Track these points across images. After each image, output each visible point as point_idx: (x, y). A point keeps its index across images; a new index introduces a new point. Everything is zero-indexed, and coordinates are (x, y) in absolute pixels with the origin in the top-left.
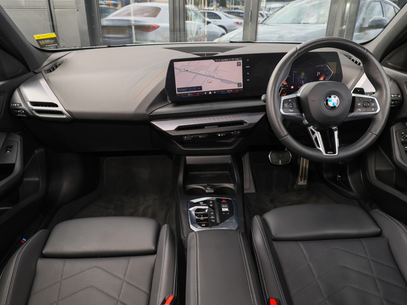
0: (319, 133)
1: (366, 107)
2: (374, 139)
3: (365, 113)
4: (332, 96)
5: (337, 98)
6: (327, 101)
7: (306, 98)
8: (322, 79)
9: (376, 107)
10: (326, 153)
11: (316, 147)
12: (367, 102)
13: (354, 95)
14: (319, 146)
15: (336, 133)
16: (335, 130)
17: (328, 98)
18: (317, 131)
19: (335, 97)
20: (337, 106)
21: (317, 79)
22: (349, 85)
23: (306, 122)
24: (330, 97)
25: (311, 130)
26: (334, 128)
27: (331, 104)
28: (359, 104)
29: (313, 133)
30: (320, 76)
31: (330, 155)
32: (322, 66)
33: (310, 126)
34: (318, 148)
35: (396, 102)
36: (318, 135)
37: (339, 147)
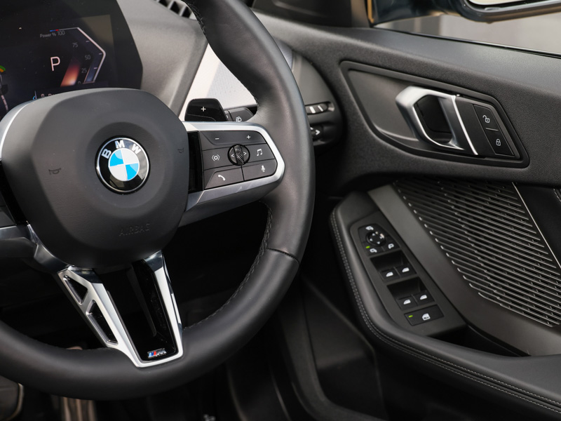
0: (101, 287)
1: (239, 163)
2: (290, 271)
3: (240, 187)
4: (120, 144)
5: (137, 148)
6: (104, 162)
7: (28, 161)
8: (71, 80)
9: (270, 160)
10: (144, 357)
11: (103, 345)
12: (241, 146)
13: (190, 127)
14: (113, 339)
15: (161, 275)
16: (157, 264)
17: (106, 153)
18: (93, 278)
19: (128, 145)
20: (144, 176)
21: (53, 85)
22: (169, 94)
23: (44, 253)
24: (112, 147)
25: (72, 281)
26: (153, 257)
27: (119, 173)
28: (216, 158)
29: (82, 291)
30: (61, 72)
31: (158, 363)
32: (61, 32)
33: (63, 267)
34: (110, 345)
35: (326, 128)
36: (99, 295)
37: (184, 326)
